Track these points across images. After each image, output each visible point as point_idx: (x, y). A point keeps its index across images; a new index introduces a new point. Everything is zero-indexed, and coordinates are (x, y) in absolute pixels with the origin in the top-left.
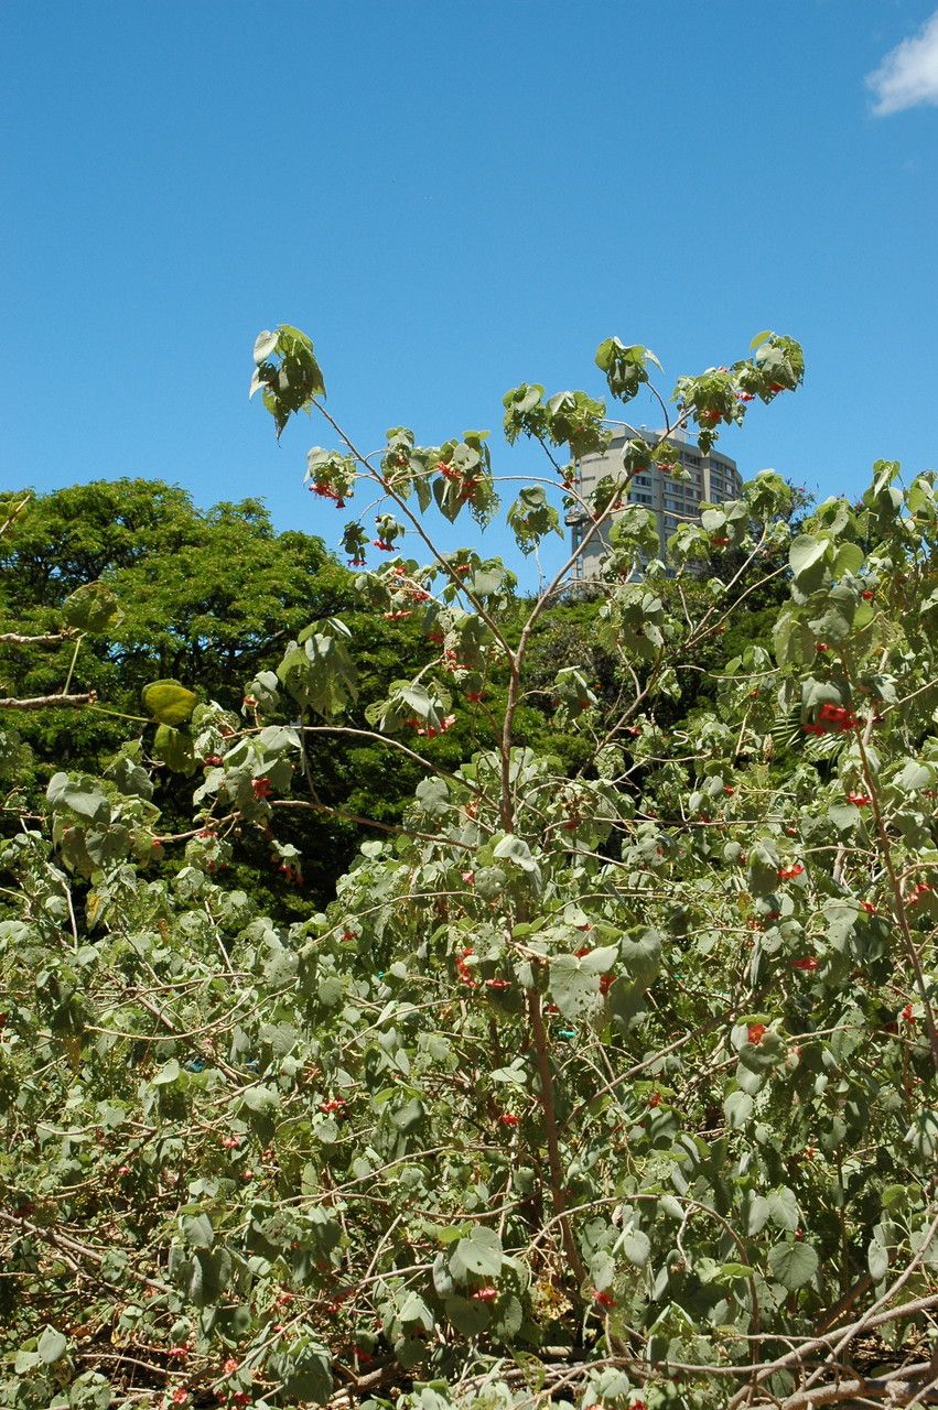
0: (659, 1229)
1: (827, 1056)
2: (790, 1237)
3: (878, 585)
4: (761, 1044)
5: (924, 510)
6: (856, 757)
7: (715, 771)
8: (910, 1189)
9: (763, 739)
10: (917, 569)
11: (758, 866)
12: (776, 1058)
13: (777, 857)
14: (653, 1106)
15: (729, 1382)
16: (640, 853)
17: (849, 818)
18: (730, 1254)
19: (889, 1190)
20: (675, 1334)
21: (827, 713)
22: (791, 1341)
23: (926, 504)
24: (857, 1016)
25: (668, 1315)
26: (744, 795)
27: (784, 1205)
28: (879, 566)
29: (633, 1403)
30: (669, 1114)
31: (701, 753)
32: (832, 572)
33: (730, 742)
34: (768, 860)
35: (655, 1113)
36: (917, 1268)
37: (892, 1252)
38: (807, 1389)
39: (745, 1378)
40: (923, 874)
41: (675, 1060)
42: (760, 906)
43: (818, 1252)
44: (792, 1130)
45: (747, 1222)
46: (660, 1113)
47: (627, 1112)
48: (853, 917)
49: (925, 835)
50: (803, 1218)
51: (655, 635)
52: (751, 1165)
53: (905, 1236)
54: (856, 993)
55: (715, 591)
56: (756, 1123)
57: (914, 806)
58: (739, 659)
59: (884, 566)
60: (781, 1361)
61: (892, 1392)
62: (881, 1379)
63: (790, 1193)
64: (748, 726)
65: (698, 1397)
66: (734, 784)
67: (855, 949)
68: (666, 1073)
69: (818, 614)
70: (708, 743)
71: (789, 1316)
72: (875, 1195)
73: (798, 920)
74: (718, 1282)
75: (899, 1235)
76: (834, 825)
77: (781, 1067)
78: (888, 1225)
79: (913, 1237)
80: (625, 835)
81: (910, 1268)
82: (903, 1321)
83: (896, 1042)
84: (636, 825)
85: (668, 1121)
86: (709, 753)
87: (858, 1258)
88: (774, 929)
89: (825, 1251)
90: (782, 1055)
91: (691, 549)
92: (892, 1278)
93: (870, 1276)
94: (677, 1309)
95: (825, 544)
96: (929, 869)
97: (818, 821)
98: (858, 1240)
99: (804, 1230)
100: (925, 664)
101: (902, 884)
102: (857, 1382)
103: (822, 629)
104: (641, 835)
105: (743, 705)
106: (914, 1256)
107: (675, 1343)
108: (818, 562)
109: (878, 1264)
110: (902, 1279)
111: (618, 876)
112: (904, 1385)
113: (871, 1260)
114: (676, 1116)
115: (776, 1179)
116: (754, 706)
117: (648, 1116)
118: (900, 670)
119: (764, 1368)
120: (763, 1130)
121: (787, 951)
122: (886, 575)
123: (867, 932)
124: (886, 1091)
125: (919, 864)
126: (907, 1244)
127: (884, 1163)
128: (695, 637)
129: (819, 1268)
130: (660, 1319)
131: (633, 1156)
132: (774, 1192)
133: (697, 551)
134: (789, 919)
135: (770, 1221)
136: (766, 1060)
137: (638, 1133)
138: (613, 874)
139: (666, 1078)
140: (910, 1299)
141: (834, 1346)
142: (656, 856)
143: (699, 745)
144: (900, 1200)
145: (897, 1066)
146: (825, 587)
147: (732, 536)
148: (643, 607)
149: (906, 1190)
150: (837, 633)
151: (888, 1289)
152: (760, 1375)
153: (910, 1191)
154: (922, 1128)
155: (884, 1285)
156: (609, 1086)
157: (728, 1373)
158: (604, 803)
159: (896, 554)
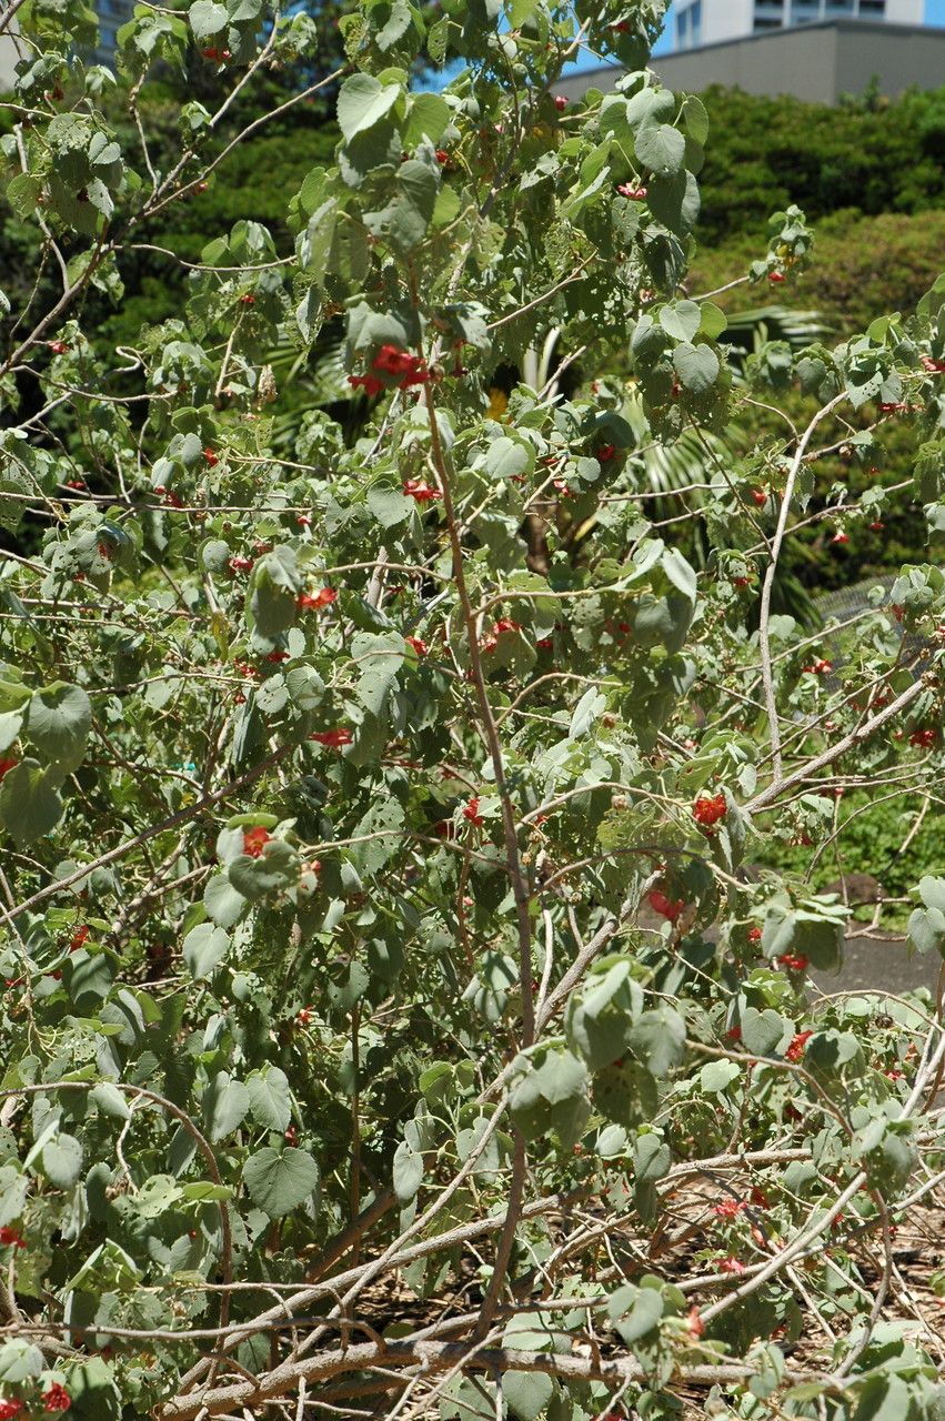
0: (89, 1133)
1: (348, 871)
2: (275, 1141)
3: (457, 142)
4: (262, 858)
5: (533, 24)
6: (421, 427)
7: (188, 425)
8: (459, 1068)
9: (259, 372)
10: (515, 120)
11: (267, 588)
12: (284, 878)
13: (297, 576)
14: (76, 946)
15: (187, 1353)
16: (73, 553)
17: (395, 509)
18: (184, 1168)
19: (429, 1070)
20: (109, 1286)
21: (384, 359)
22: (280, 1291)
23: (537, 16)
24: (393, 810)
25: (100, 1259)
26: (234, 465)
27: (271, 1092)
28: (458, 110)
29: (47, 1388)
30: (100, 958)
31: (160, 389)
32: (402, 135)
33: (207, 376)
34: (284, 580)
35: (77, 957)
36: (464, 1183)
37: (429, 1161)
38: (299, 1358)
39: (205, 1345)
40: (507, 605)
41: (107, 874)
42: (257, 643)
43: (318, 1161)
44: (286, 983)
45: (211, 1119)
46: (86, 956)
47: (33, 956)
48: (396, 664)
49: (519, 551)
50: (299, 1112)
51: (103, 200)
52: (222, 1035)
53: (448, 1135)
54: (393, 776)
55: (195, 124)
56: (231, 970)
57: (504, 503)
58: (223, 240)
59: (466, 111)
60: (262, 1320)
61: (423, 1356)
62: (407, 1339)
63: (280, 1076)
64: (235, 350)
65: (134, 1377)
66: (217, 448)
67: (396, 712)
68: (91, 893)
69: (378, 203)
70: (173, 375)
71: (269, 1255)
72: (406, 1077)
73: (314, 664)
74: (178, 1210)
75: (440, 1135)
76: (375, 520)
77: (291, 893)
78: (425, 1121)
79: (461, 1138)
80: (48, 522)
81: (456, 1181)
82: (437, 1258)
83: (449, 851)
84: (67, 509)
85: (98, 968)
86: (173, 390)
87: (378, 1168)
88: (277, 679)
89: (327, 1159)
90: (293, 873)
91: (156, 50)
92: (425, 1197)
93: (393, 1195)
94: (113, 1250)
95: (394, 91)
96: (514, 599)
97: (351, 512)
98: (378, 1146)
99: (298, 1129)
100: (517, 271)
101: (479, 622)
102: (374, 1345)
103: (383, 228)
104: (75, 525)
105: (228, 317)
106: (461, 1164)
107: (109, 1299)
108: (381, 120)
109: (407, 1175)
110: (443, 1197)
111: (22, 580)
112: (440, 1346)
113: (396, 1172)
114: (110, 963)
115: (257, 1054)
116: (247, 319)
117: (69, 961)
118: (479, 279)
119: (233, 1332)
120: (242, 981)
121: (294, 712)
122: (469, 127)
123: (417, 687)
124: (430, 923)
125: (503, 592)
126: (452, 1148)
127: (421, 1028)
128: (158, 199)
129: (318, 1186)
130: (88, 1265)
131: (39, 1024)
132: (257, 1074)
133: (166, 55)
134: (299, 663)
135: (249, 1117)
136: (268, 881)
137: (50, 986)
138: (15, 576)
139: (90, 901)
140: (450, 1225)
141: (342, 1296)
142: (98, 559)
143: (157, 378)
144: (445, 1083)
145: (448, 886)
146: (392, 161)
147: (236, 47)
148: (91, 155)
149: (454, 1069)
150: (406, 234)
151: (420, 1211)
152: (228, 1342)
153: (460, 1070)
154: (487, 979)
155: (414, 1206)
156: (7, 915)
157: (186, 1342)
158: (14, 466)
159: (485, 91)
